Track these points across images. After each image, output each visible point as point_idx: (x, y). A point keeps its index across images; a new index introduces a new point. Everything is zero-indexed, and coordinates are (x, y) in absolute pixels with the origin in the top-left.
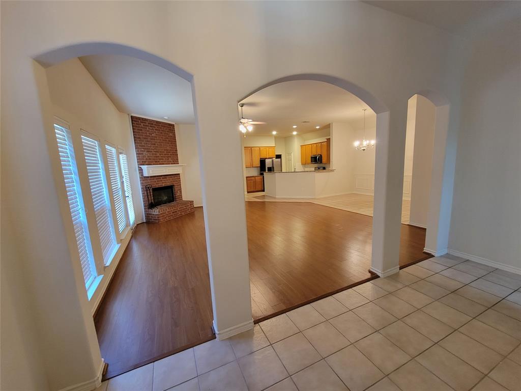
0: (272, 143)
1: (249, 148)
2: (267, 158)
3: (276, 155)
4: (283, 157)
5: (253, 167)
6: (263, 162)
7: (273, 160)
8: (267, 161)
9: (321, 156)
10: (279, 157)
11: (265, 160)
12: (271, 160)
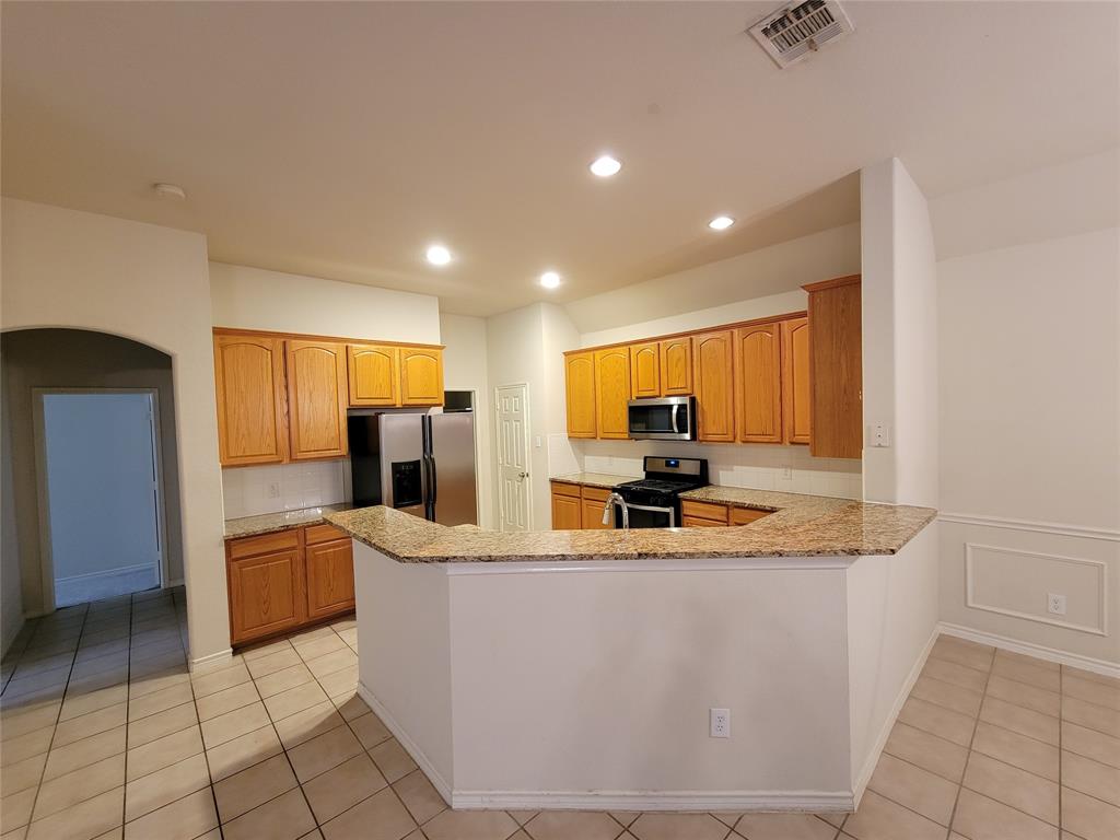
0: (421, 327)
1: (268, 342)
2: (392, 409)
3: (448, 395)
4: (479, 404)
5: (293, 460)
6: (362, 431)
7: (427, 424)
8: (388, 423)
9: (693, 400)
10: (458, 401)
11: (376, 419)
12: (414, 419)
